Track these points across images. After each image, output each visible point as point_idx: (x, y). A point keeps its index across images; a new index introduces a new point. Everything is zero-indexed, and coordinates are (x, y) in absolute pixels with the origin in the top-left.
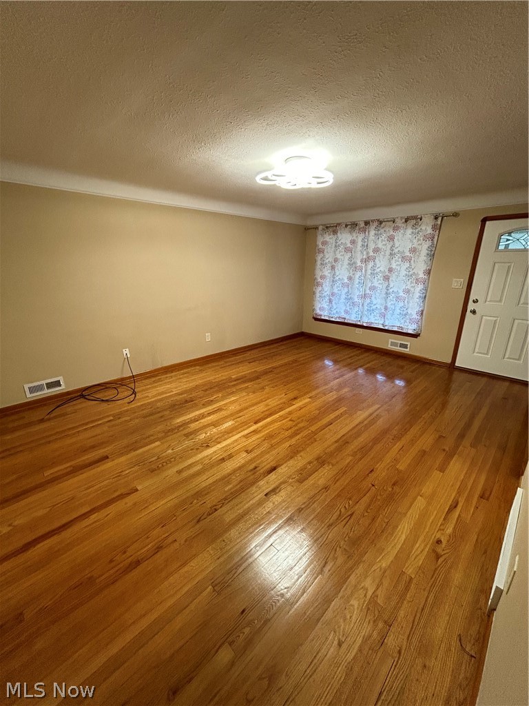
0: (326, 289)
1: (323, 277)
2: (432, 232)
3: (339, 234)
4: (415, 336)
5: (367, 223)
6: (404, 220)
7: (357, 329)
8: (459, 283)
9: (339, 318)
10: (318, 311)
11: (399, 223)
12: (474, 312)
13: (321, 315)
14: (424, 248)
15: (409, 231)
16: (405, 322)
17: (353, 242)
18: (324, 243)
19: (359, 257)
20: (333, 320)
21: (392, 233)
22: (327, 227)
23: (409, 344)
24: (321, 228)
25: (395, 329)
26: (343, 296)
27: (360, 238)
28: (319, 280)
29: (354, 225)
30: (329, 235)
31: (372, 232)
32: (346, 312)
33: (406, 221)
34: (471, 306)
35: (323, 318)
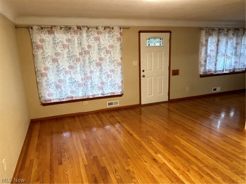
0: (50, 78)
1: (46, 69)
2: (120, 37)
3: (56, 34)
4: (120, 96)
5: (79, 28)
6: (103, 28)
7: (84, 102)
8: (136, 63)
9: (68, 97)
10: (47, 98)
11: (101, 29)
12: (144, 76)
13: (51, 100)
14: (118, 45)
15: (107, 35)
16: (115, 89)
17: (69, 40)
18: (42, 41)
19: (77, 51)
20: (65, 100)
21: (96, 35)
22: (42, 28)
23: (118, 101)
24: (35, 28)
25: (109, 95)
26: (68, 81)
27: (76, 38)
28: (43, 71)
29: (68, 29)
30: (45, 34)
31: (85, 35)
32: (72, 92)
33: (105, 29)
34: (142, 74)
35: (52, 101)
